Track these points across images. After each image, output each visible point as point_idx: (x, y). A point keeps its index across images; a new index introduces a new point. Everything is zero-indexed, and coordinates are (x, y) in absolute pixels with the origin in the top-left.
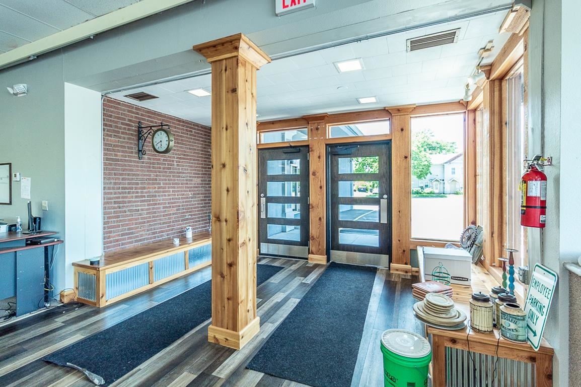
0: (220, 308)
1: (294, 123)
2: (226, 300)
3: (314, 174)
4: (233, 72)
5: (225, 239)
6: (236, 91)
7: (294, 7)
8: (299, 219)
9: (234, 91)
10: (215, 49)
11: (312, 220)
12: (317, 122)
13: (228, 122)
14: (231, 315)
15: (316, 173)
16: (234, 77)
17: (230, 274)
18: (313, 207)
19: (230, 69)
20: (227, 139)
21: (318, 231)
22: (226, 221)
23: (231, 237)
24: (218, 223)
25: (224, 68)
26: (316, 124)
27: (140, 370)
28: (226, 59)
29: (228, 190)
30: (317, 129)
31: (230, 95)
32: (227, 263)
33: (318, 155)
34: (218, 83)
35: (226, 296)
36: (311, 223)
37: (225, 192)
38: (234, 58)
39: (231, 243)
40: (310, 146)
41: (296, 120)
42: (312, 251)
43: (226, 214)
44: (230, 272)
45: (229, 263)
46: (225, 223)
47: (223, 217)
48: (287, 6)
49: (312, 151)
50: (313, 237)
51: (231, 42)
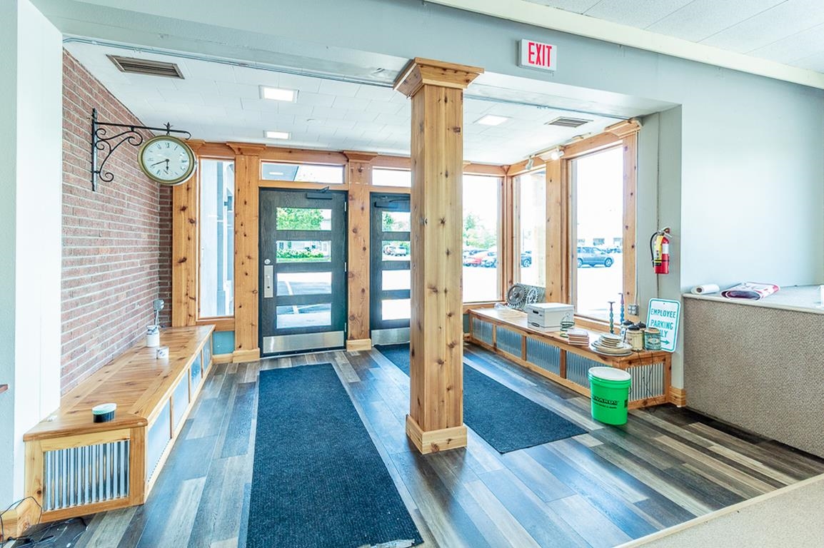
0: (436, 404)
1: (326, 157)
2: (445, 391)
3: (355, 231)
4: (455, 107)
5: (445, 314)
6: (459, 131)
7: (538, 66)
8: (329, 294)
9: (457, 130)
10: (443, 72)
11: (351, 293)
12: (360, 161)
13: (449, 167)
14: (452, 408)
15: (358, 230)
16: (457, 112)
17: (451, 357)
18: (353, 276)
19: (452, 101)
20: (447, 189)
21: (361, 307)
22: (446, 291)
23: (452, 311)
24: (434, 295)
25: (443, 98)
26: (358, 164)
27: (417, 511)
28: (446, 87)
29: (448, 253)
30: (360, 171)
31: (451, 133)
32: (447, 344)
33: (361, 206)
34: (435, 114)
35: (445, 386)
36: (351, 298)
37: (445, 255)
38: (458, 91)
39: (452, 318)
40: (350, 193)
41: (329, 153)
42: (351, 335)
43: (444, 283)
44: (451, 354)
45: (449, 344)
46: (444, 294)
47: (441, 288)
48: (533, 63)
49: (352, 199)
50: (353, 316)
51: (468, 73)
